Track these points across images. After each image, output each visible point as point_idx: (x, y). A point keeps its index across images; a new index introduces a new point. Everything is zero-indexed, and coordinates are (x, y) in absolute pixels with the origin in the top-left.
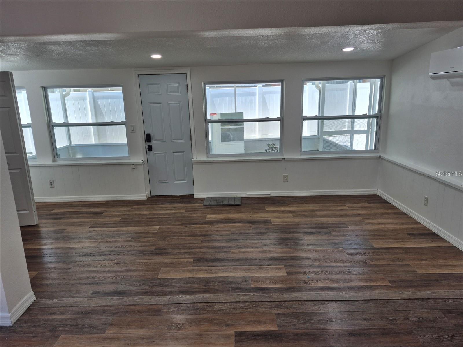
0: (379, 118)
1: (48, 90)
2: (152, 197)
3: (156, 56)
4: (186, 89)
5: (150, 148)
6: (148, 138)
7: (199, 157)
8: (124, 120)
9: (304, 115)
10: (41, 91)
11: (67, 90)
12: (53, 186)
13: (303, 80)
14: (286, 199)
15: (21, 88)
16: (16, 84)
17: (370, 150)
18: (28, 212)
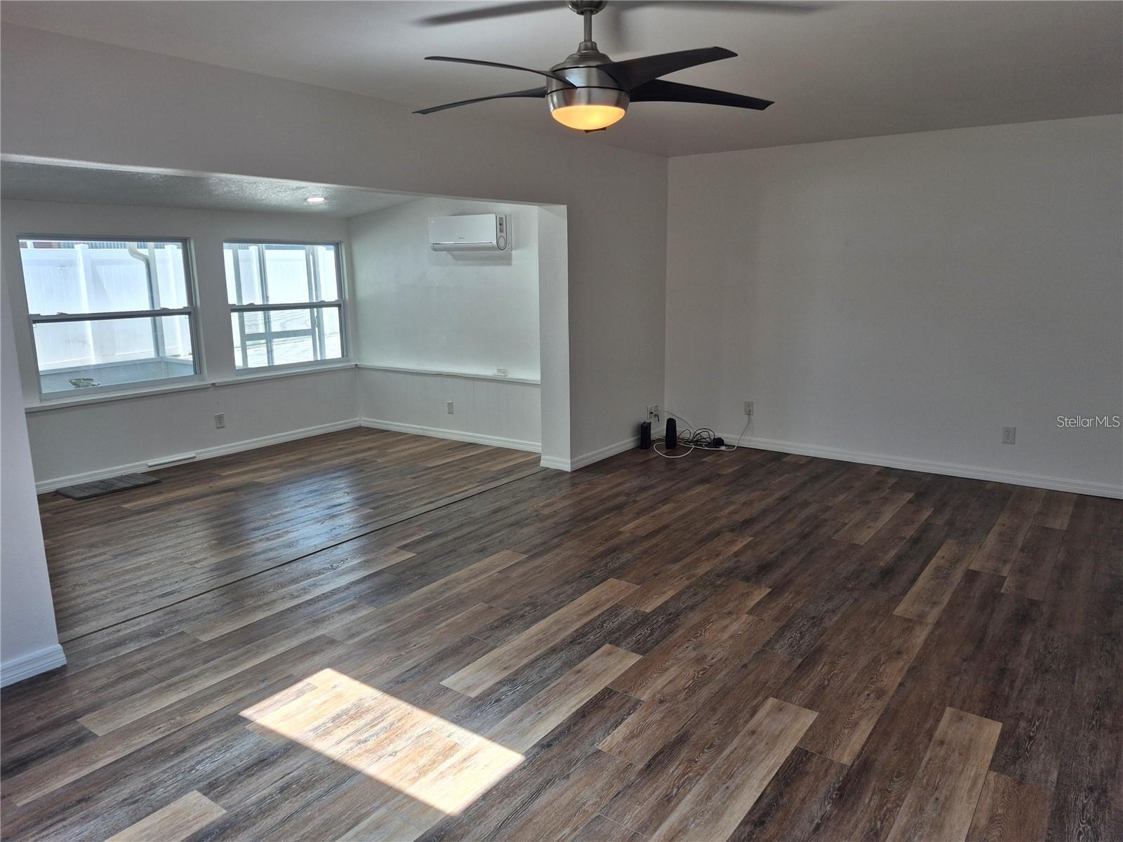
0: (342, 307)
14: (232, 458)
17: (321, 360)
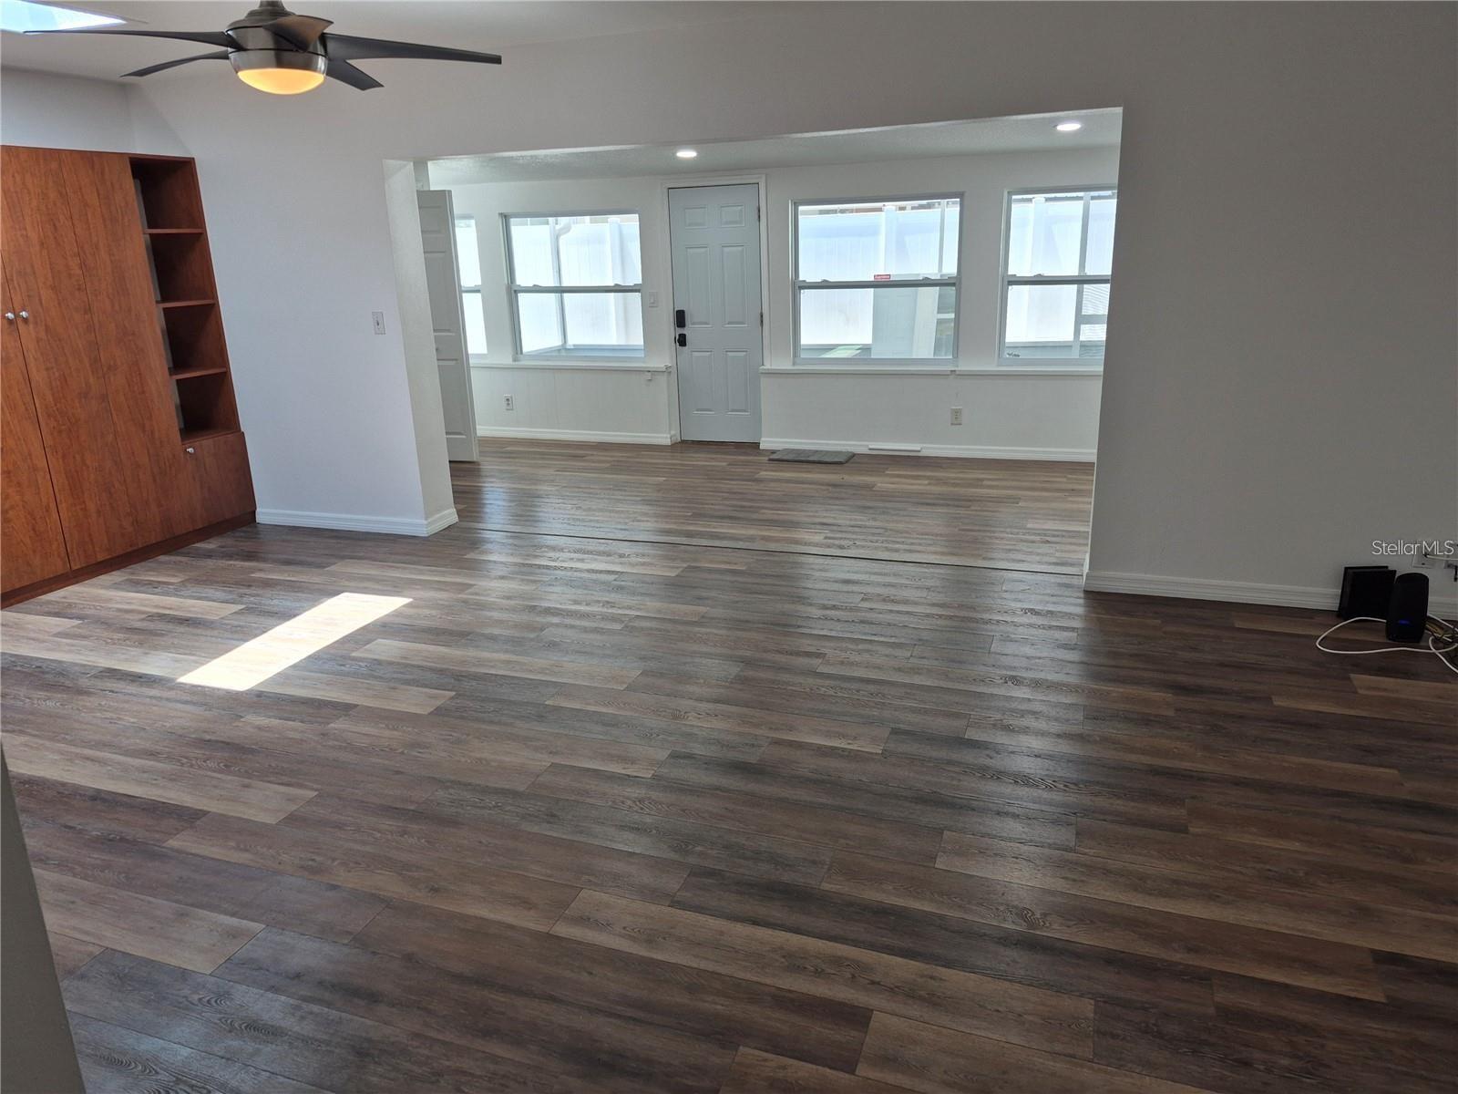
1: (512, 220)
2: (683, 442)
3: (687, 154)
4: (757, 217)
5: (682, 341)
6: (680, 319)
7: (776, 362)
8: (640, 281)
9: (1011, 272)
10: (499, 222)
11: (563, 220)
12: (510, 407)
13: (1008, 192)
15: (466, 217)
16: (456, 211)
18: (464, 437)
